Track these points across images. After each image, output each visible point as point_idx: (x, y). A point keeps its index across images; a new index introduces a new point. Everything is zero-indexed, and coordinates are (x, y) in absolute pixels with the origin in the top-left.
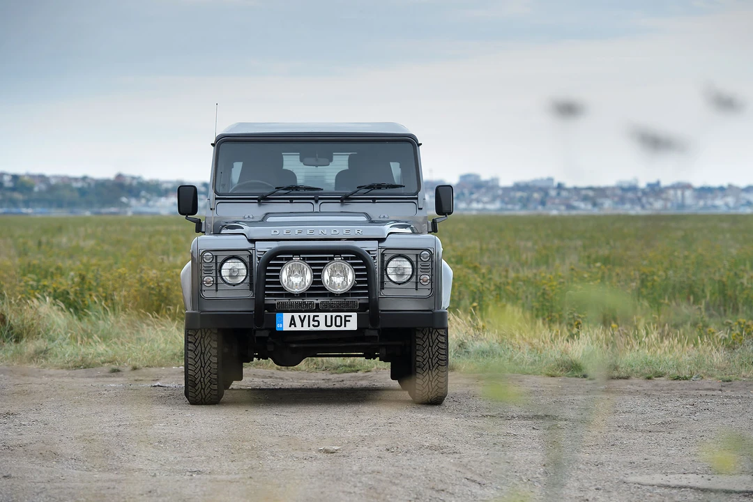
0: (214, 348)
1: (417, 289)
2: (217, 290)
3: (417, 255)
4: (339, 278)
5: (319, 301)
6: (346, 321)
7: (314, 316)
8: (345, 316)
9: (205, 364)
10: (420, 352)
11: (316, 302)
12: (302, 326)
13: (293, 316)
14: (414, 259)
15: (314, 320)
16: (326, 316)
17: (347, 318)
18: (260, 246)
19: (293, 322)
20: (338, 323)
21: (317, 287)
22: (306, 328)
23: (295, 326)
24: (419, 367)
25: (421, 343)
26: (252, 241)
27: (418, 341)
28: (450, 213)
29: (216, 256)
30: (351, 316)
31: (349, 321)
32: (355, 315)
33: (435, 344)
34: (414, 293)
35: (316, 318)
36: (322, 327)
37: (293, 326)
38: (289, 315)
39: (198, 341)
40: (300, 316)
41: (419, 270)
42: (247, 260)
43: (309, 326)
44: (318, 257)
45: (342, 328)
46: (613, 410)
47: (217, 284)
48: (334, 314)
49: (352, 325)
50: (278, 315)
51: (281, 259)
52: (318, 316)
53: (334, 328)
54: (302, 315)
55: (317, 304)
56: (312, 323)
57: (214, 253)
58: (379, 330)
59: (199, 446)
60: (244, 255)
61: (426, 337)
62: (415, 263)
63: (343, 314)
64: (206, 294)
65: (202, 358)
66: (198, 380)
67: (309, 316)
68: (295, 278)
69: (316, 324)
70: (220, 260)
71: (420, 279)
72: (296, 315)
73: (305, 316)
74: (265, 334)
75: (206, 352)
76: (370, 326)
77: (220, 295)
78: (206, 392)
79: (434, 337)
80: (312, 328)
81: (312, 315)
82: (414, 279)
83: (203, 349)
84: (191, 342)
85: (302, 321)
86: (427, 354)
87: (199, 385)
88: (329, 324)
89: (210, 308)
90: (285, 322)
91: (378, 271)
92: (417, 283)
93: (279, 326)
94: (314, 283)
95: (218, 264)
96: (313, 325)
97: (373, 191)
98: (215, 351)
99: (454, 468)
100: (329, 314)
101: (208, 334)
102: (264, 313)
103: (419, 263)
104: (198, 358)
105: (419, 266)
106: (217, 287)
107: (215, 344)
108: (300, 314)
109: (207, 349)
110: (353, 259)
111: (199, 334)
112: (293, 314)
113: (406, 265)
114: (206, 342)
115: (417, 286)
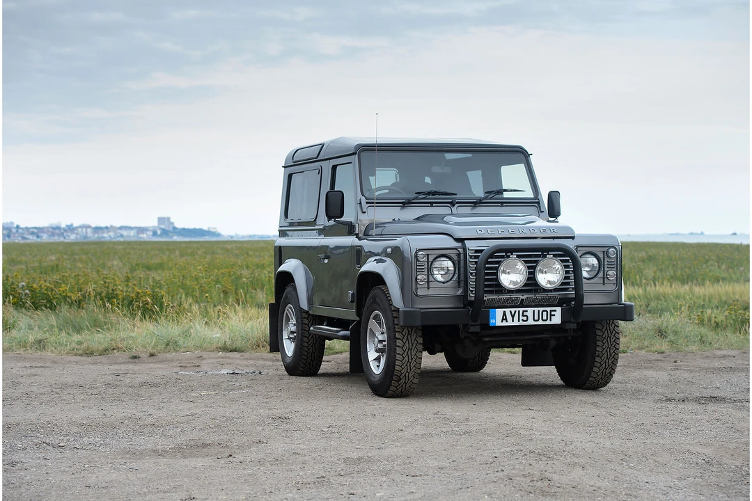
0: (420, 344)
1: (604, 284)
2: (428, 288)
3: (604, 252)
4: (550, 276)
5: (524, 297)
6: (551, 315)
7: (524, 311)
8: (551, 311)
9: (412, 359)
10: (600, 342)
11: (522, 297)
12: (513, 321)
13: (504, 312)
14: (601, 256)
15: (523, 316)
16: (534, 311)
17: (553, 313)
18: (471, 245)
19: (504, 318)
20: (545, 318)
21: (531, 284)
22: (516, 323)
23: (507, 321)
24: (598, 356)
25: (601, 333)
26: (461, 240)
27: (599, 333)
28: (559, 215)
29: (428, 255)
30: (556, 311)
31: (554, 315)
32: (559, 309)
33: (613, 334)
34: (602, 288)
35: (525, 314)
36: (531, 322)
37: (504, 321)
38: (502, 311)
39: (405, 338)
40: (510, 311)
41: (606, 266)
42: (455, 258)
43: (519, 321)
44: (533, 255)
45: (548, 322)
47: (428, 282)
48: (541, 309)
49: (557, 319)
50: (492, 311)
51: (499, 257)
52: (527, 311)
53: (540, 322)
54: (513, 310)
55: (522, 300)
56: (521, 318)
57: (427, 252)
58: (578, 324)
60: (453, 253)
61: (605, 328)
62: (602, 259)
63: (548, 309)
64: (419, 292)
65: (409, 354)
66: (403, 375)
67: (519, 311)
68: (512, 276)
69: (525, 318)
70: (431, 259)
71: (607, 275)
72: (507, 311)
73: (515, 311)
74: (477, 329)
75: (413, 348)
76: (572, 320)
77: (431, 292)
78: (407, 386)
79: (612, 329)
80: (521, 323)
81: (521, 310)
82: (601, 274)
83: (411, 344)
84: (399, 339)
85: (513, 316)
86: (606, 344)
87: (403, 380)
88: (536, 318)
89: (421, 305)
90: (498, 318)
92: (604, 278)
93: (492, 322)
95: (430, 263)
96: (523, 320)
100: (536, 309)
101: (414, 331)
103: (606, 260)
104: (406, 353)
105: (606, 263)
106: (428, 285)
107: (420, 340)
108: (510, 309)
109: (414, 345)
110: (560, 256)
111: (406, 330)
112: (504, 310)
113: (594, 261)
114: (413, 338)
115: (604, 282)
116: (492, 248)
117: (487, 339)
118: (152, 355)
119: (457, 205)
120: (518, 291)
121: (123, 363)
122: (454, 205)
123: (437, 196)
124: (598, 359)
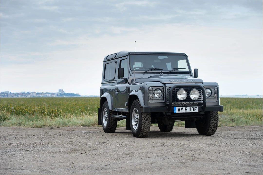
0: (150, 119)
1: (213, 99)
2: (153, 100)
3: (213, 88)
4: (194, 96)
5: (186, 103)
6: (195, 109)
7: (186, 108)
8: (195, 108)
9: (147, 124)
10: (212, 119)
11: (185, 103)
14: (212, 89)
15: (185, 109)
16: (189, 108)
17: (196, 108)
18: (167, 85)
19: (179, 110)
20: (193, 110)
21: (188, 99)
22: (183, 112)
23: (180, 111)
24: (211, 124)
26: (164, 84)
27: (211, 116)
29: (153, 88)
31: (196, 109)
32: (198, 107)
34: (212, 100)
35: (186, 109)
36: (188, 111)
37: (179, 111)
39: (145, 117)
40: (181, 108)
41: (214, 93)
42: (162, 90)
43: (184, 111)
44: (189, 88)
45: (194, 112)
47: (153, 98)
48: (192, 107)
49: (197, 111)
50: (175, 108)
51: (177, 89)
52: (187, 108)
53: (191, 112)
54: (182, 107)
55: (185, 104)
56: (185, 110)
58: (204, 112)
60: (161, 88)
63: (194, 107)
64: (150, 101)
65: (146, 122)
66: (144, 130)
67: (184, 108)
68: (182, 96)
69: (186, 110)
70: (154, 90)
72: (180, 107)
73: (183, 108)
74: (170, 114)
76: (202, 111)
77: (154, 101)
78: (146, 133)
79: (216, 114)
80: (185, 112)
81: (185, 107)
82: (212, 96)
83: (147, 119)
84: (143, 117)
85: (182, 110)
86: (214, 120)
87: (144, 131)
88: (190, 110)
89: (150, 106)
90: (177, 110)
92: (213, 97)
93: (175, 111)
94: (187, 97)
96: (185, 111)
98: (151, 120)
101: (148, 114)
103: (214, 91)
104: (145, 122)
105: (214, 92)
106: (153, 99)
107: (150, 118)
108: (181, 107)
109: (148, 119)
110: (198, 89)
111: (145, 114)
112: (179, 107)
113: (209, 91)
114: (148, 117)
115: (213, 98)
116: (174, 86)
117: (173, 118)
118: (58, 127)
120: (183, 101)
121: (48, 130)
122: (161, 73)
123: (156, 70)
124: (211, 125)
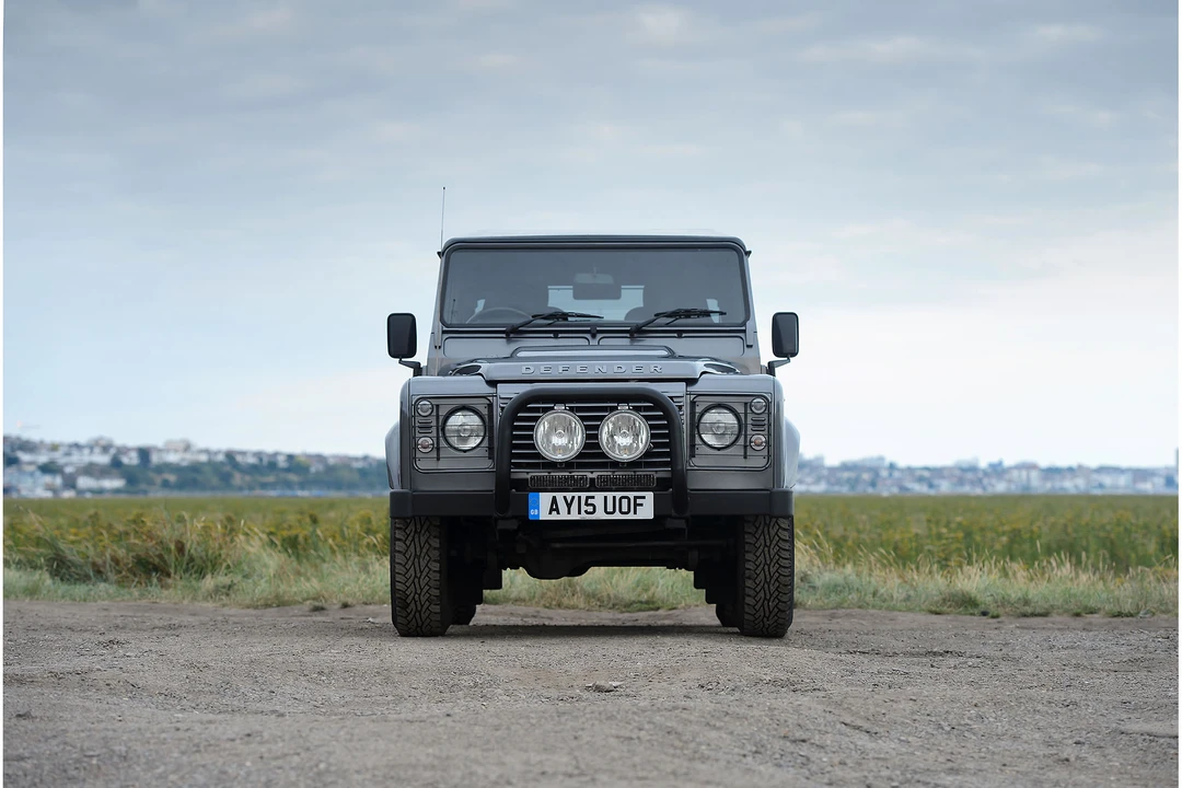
0: (435, 548)
1: (745, 457)
2: (438, 459)
3: (746, 404)
4: (626, 438)
5: (595, 475)
6: (636, 505)
7: (588, 498)
8: (636, 498)
9: (421, 572)
10: (751, 555)
11: (590, 475)
12: (569, 513)
13: (554, 498)
14: (740, 410)
15: (587, 504)
16: (606, 498)
17: (639, 501)
18: (505, 391)
19: (554, 507)
20: (625, 509)
22: (574, 516)
23: (558, 513)
24: (749, 578)
25: (752, 540)
26: (493, 383)
27: (749, 539)
28: (794, 354)
29: (438, 406)
30: (644, 497)
31: (641, 505)
32: (650, 496)
33: (774, 542)
34: (742, 462)
35: (590, 501)
36: (600, 515)
37: (554, 513)
38: (549, 496)
39: (410, 538)
40: (565, 497)
41: (749, 427)
42: (485, 412)
43: (579, 513)
44: (592, 404)
45: (631, 516)
46: (1046, 645)
47: (438, 449)
48: (619, 495)
49: (646, 512)
50: (531, 495)
51: (536, 410)
52: (593, 497)
53: (617, 516)
54: (569, 495)
55: (592, 480)
56: (584, 508)
57: (435, 402)
58: (687, 520)
59: (387, 680)
60: (480, 405)
61: (760, 532)
62: (743, 416)
63: (632, 495)
64: (422, 465)
65: (417, 565)
66: (411, 598)
67: (579, 497)
68: (558, 438)
69: (590, 509)
70: (443, 412)
71: (751, 442)
72: (560, 496)
73: (573, 497)
74: (512, 525)
75: (423, 555)
76: (674, 514)
77: (443, 465)
79: (773, 532)
80: (584, 516)
81: (584, 495)
82: (741, 441)
83: (418, 549)
84: (399, 540)
85: (569, 506)
86: (762, 558)
87: (413, 605)
88: (610, 509)
89: (426, 486)
90: (543, 507)
91: (685, 427)
92: (745, 447)
93: (532, 512)
94: (586, 446)
95: (441, 419)
96: (586, 512)
97: (679, 321)
98: (437, 553)
99: (820, 707)
100: (610, 495)
101: (425, 527)
102: (511, 491)
103: (750, 417)
104: (410, 563)
105: (749, 421)
106: (438, 454)
107: (436, 543)
108: (565, 494)
109: (424, 550)
110: (647, 409)
111: (412, 527)
112: (554, 494)
113: (728, 419)
114: (423, 539)
115: (745, 453)
116: (525, 394)
117: (558, 545)
118: (345, 606)
119: (599, 336)
120: (569, 465)
122: (594, 336)
124: (749, 583)
